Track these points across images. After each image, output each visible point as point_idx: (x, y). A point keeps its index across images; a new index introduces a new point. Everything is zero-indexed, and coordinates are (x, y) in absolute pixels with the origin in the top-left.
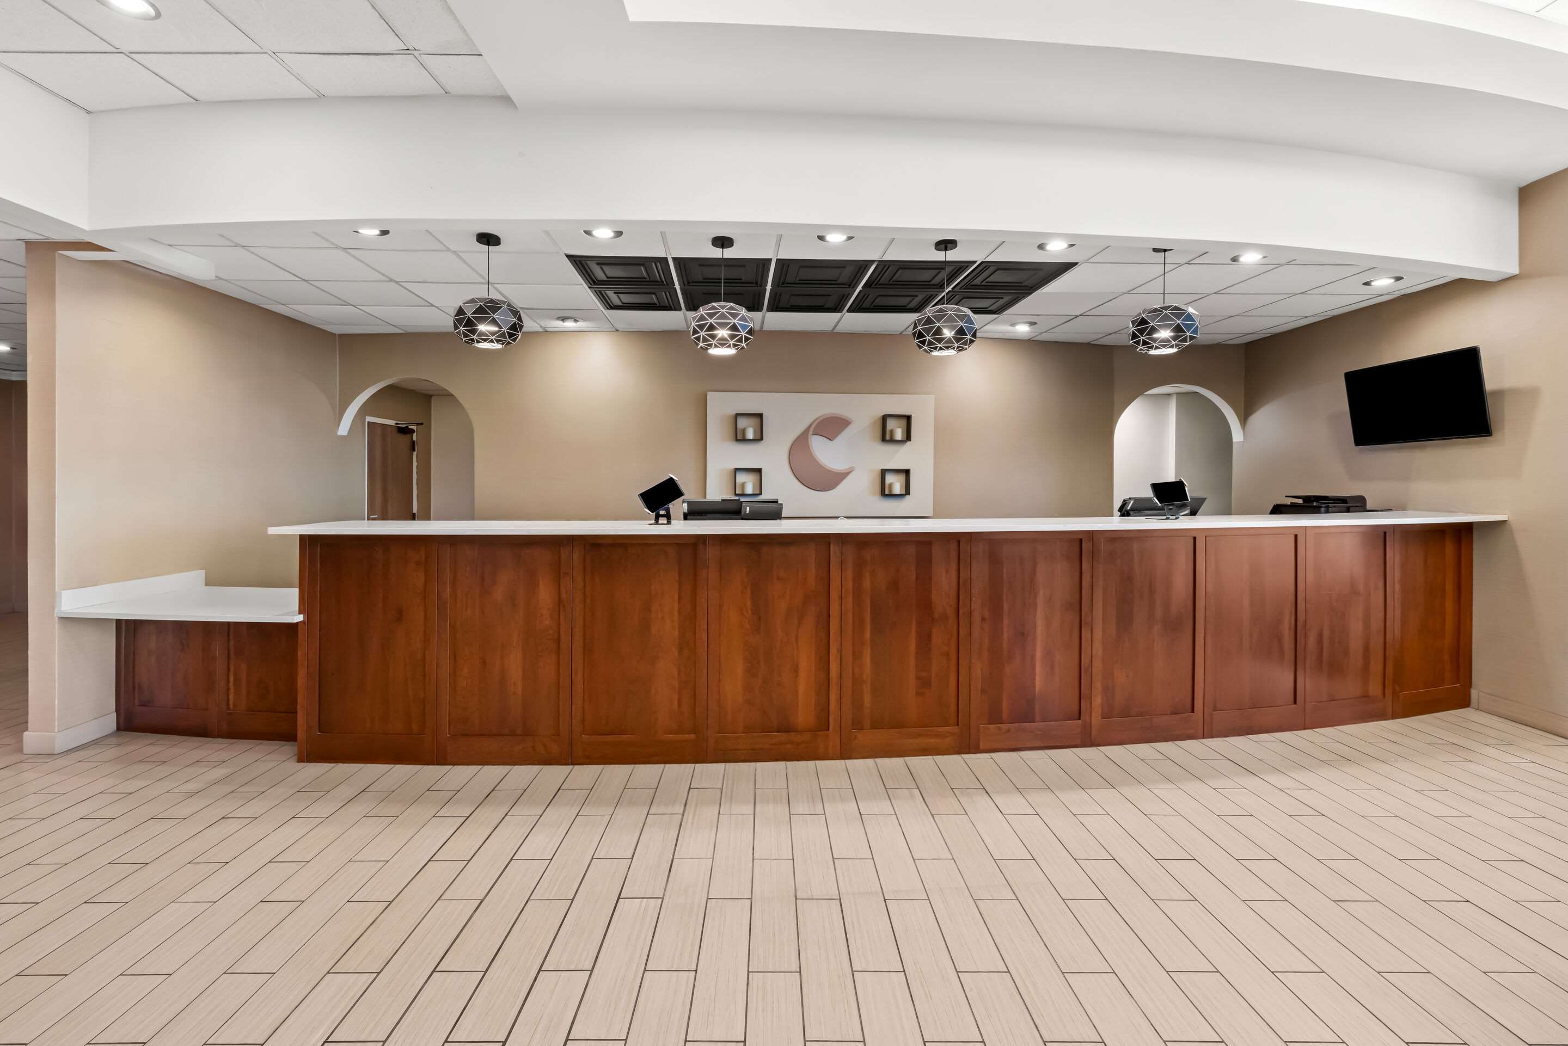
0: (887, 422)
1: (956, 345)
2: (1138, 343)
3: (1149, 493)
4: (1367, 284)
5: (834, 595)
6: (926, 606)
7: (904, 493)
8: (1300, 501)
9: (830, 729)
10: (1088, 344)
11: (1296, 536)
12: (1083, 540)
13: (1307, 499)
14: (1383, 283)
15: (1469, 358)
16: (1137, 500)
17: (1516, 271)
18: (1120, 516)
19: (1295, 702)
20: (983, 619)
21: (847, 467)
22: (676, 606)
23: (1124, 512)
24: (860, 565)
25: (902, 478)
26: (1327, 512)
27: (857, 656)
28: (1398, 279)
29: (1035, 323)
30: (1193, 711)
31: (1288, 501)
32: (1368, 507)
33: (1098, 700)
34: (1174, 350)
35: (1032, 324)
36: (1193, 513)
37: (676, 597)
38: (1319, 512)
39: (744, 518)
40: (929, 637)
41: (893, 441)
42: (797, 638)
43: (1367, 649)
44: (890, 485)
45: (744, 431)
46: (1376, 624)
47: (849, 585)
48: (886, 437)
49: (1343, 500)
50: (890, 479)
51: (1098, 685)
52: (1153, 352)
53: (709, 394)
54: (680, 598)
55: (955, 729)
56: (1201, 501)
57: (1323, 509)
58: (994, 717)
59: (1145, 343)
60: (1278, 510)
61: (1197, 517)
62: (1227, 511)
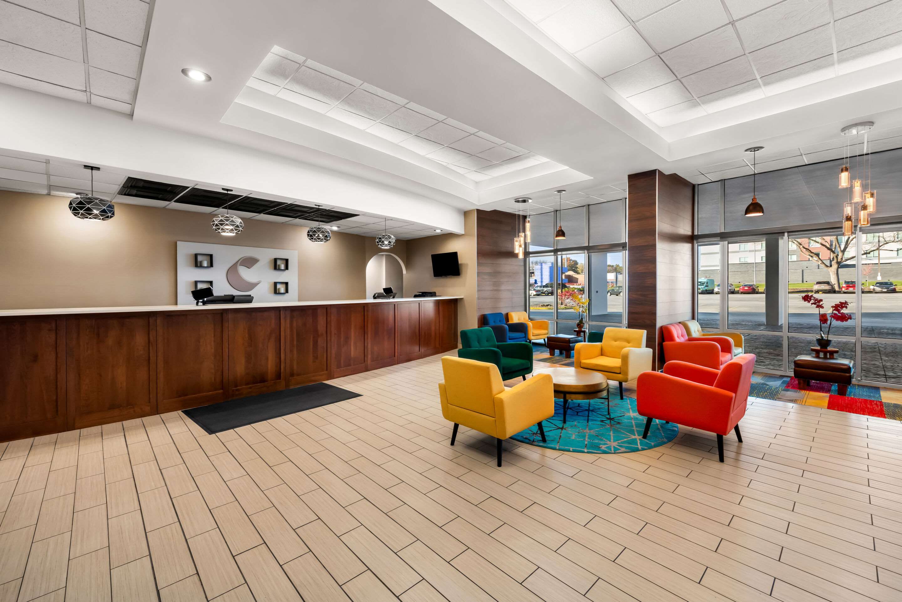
0: (278, 261)
1: (324, 241)
2: (379, 244)
3: (382, 291)
4: (435, 230)
5: (282, 329)
6: (316, 331)
7: (285, 292)
8: (421, 294)
9: (281, 378)
10: (356, 235)
11: (419, 303)
12: (365, 306)
13: (423, 293)
14: (438, 231)
15: (455, 255)
16: (378, 293)
17: (463, 233)
18: (374, 299)
19: (419, 351)
20: (335, 334)
21: (258, 281)
22: (213, 339)
23: (375, 297)
24: (292, 318)
25: (284, 286)
26: (427, 297)
27: (291, 351)
28: (441, 231)
29: (340, 227)
30: (395, 356)
31: (418, 294)
32: (437, 295)
33: (369, 356)
34: (389, 248)
35: (338, 227)
36: (394, 298)
37: (213, 335)
38: (425, 297)
39: (235, 302)
40: (317, 341)
41: (279, 269)
42: (267, 347)
43: (435, 334)
44: (279, 289)
45: (201, 262)
46: (437, 328)
47: (288, 325)
48: (276, 267)
49: (431, 293)
50: (279, 286)
51: (370, 352)
52: (383, 248)
53: (178, 243)
54: (214, 336)
55: (325, 372)
56: (396, 294)
57: (426, 296)
58: (339, 366)
59: (381, 245)
60: (416, 296)
61: (395, 299)
62: (402, 297)
